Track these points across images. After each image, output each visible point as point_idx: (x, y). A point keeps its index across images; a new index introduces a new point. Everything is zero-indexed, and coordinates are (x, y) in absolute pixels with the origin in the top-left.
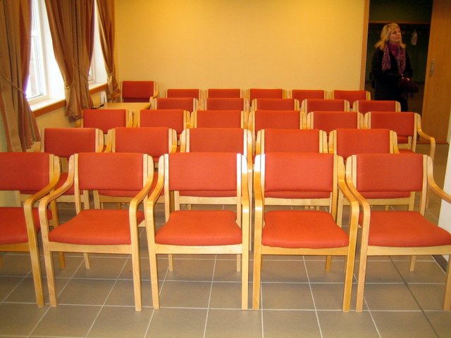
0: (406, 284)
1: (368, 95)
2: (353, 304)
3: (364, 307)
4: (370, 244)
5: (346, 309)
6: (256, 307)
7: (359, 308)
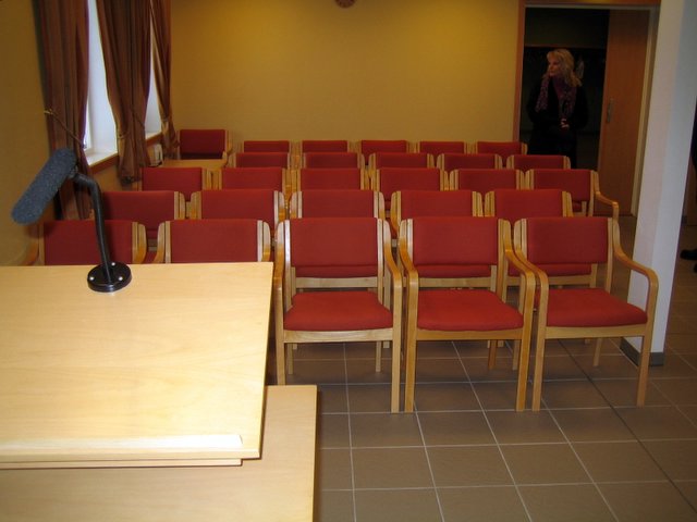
0: (590, 380)
1: (525, 148)
2: (529, 403)
3: (542, 406)
4: (549, 324)
5: (520, 407)
6: (409, 408)
7: (536, 407)
